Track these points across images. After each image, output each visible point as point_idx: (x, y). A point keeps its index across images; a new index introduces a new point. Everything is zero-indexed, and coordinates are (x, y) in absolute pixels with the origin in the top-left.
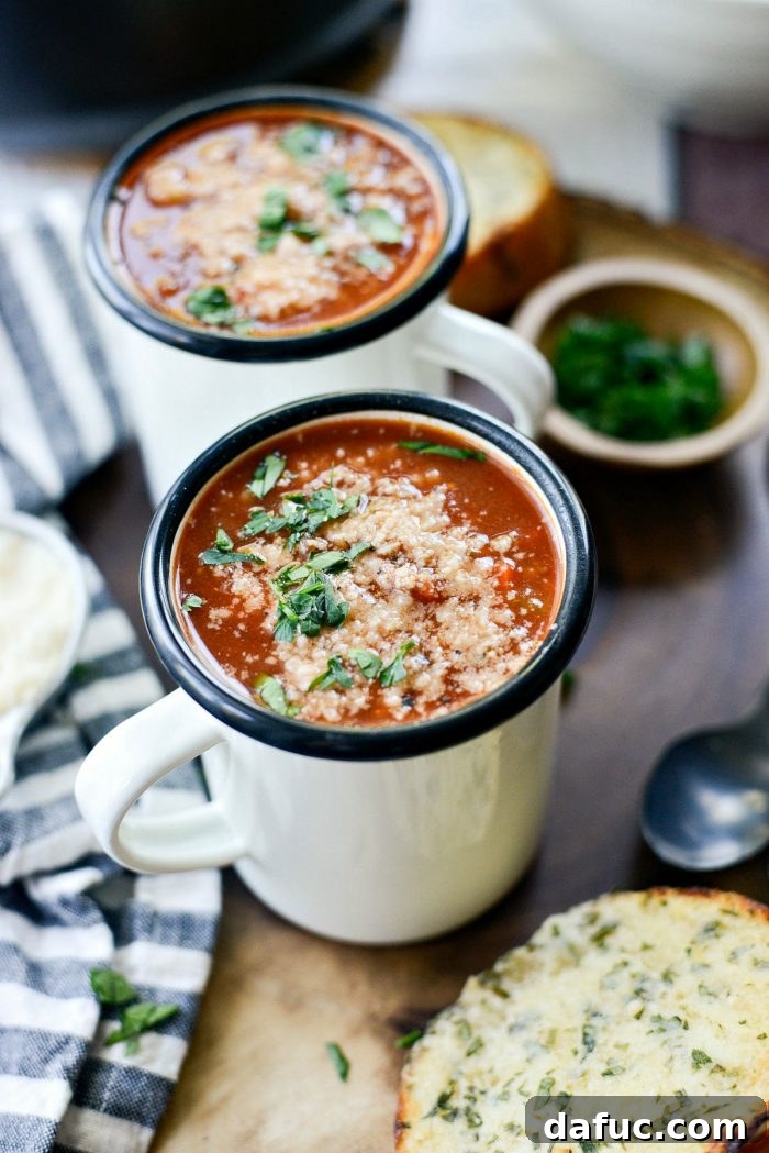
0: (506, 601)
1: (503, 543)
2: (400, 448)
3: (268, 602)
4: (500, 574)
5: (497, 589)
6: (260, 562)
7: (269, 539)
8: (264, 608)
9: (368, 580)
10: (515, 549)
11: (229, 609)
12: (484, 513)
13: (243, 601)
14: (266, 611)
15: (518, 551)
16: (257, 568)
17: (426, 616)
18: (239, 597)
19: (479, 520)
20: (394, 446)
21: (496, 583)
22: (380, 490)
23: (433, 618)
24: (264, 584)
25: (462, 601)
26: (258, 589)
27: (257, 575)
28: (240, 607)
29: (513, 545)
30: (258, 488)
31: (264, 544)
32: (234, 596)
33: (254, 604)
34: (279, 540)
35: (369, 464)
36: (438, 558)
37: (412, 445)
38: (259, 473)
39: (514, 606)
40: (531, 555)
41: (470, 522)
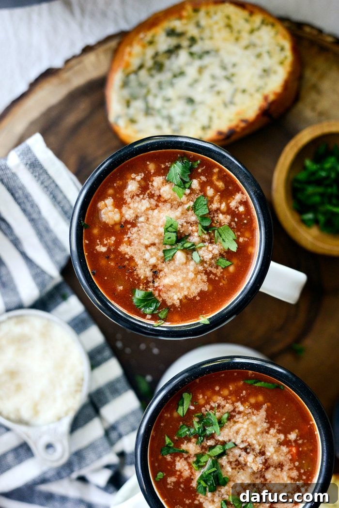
0: (295, 466)
1: (292, 436)
2: (244, 383)
3: (192, 473)
4: (292, 453)
5: (291, 460)
6: (187, 452)
7: (189, 440)
8: (191, 476)
9: (235, 459)
10: (298, 438)
11: (176, 477)
12: (284, 419)
13: (181, 473)
14: (192, 477)
15: (300, 439)
16: (185, 455)
17: (261, 476)
18: (180, 471)
19: (282, 423)
20: (242, 383)
21: (290, 457)
22: (237, 410)
23: (264, 477)
24: (189, 464)
25: (276, 468)
26: (187, 467)
27: (186, 459)
28: (180, 476)
29: (297, 436)
30: (181, 411)
31: (187, 443)
32: (177, 471)
33: (186, 474)
34: (194, 440)
35: (231, 393)
36: (265, 447)
37: (249, 382)
38: (180, 402)
39: (298, 469)
40: (305, 441)
41: (278, 424)
